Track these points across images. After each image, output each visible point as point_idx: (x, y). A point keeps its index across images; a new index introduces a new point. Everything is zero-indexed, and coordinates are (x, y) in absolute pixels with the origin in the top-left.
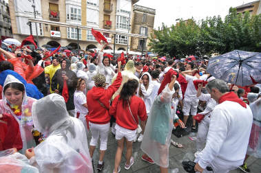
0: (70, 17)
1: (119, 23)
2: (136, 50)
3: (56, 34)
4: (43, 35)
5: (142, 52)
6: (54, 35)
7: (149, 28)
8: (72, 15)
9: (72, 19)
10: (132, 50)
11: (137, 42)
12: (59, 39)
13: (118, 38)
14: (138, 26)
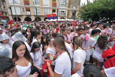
0: (34, 3)
1: (61, 3)
2: (71, 18)
3: (29, 13)
4: (22, 14)
5: (74, 19)
6: (27, 14)
7: (78, 6)
8: (35, 2)
9: (36, 4)
10: (68, 18)
11: (71, 14)
12: (30, 16)
13: (60, 12)
14: (72, 5)
